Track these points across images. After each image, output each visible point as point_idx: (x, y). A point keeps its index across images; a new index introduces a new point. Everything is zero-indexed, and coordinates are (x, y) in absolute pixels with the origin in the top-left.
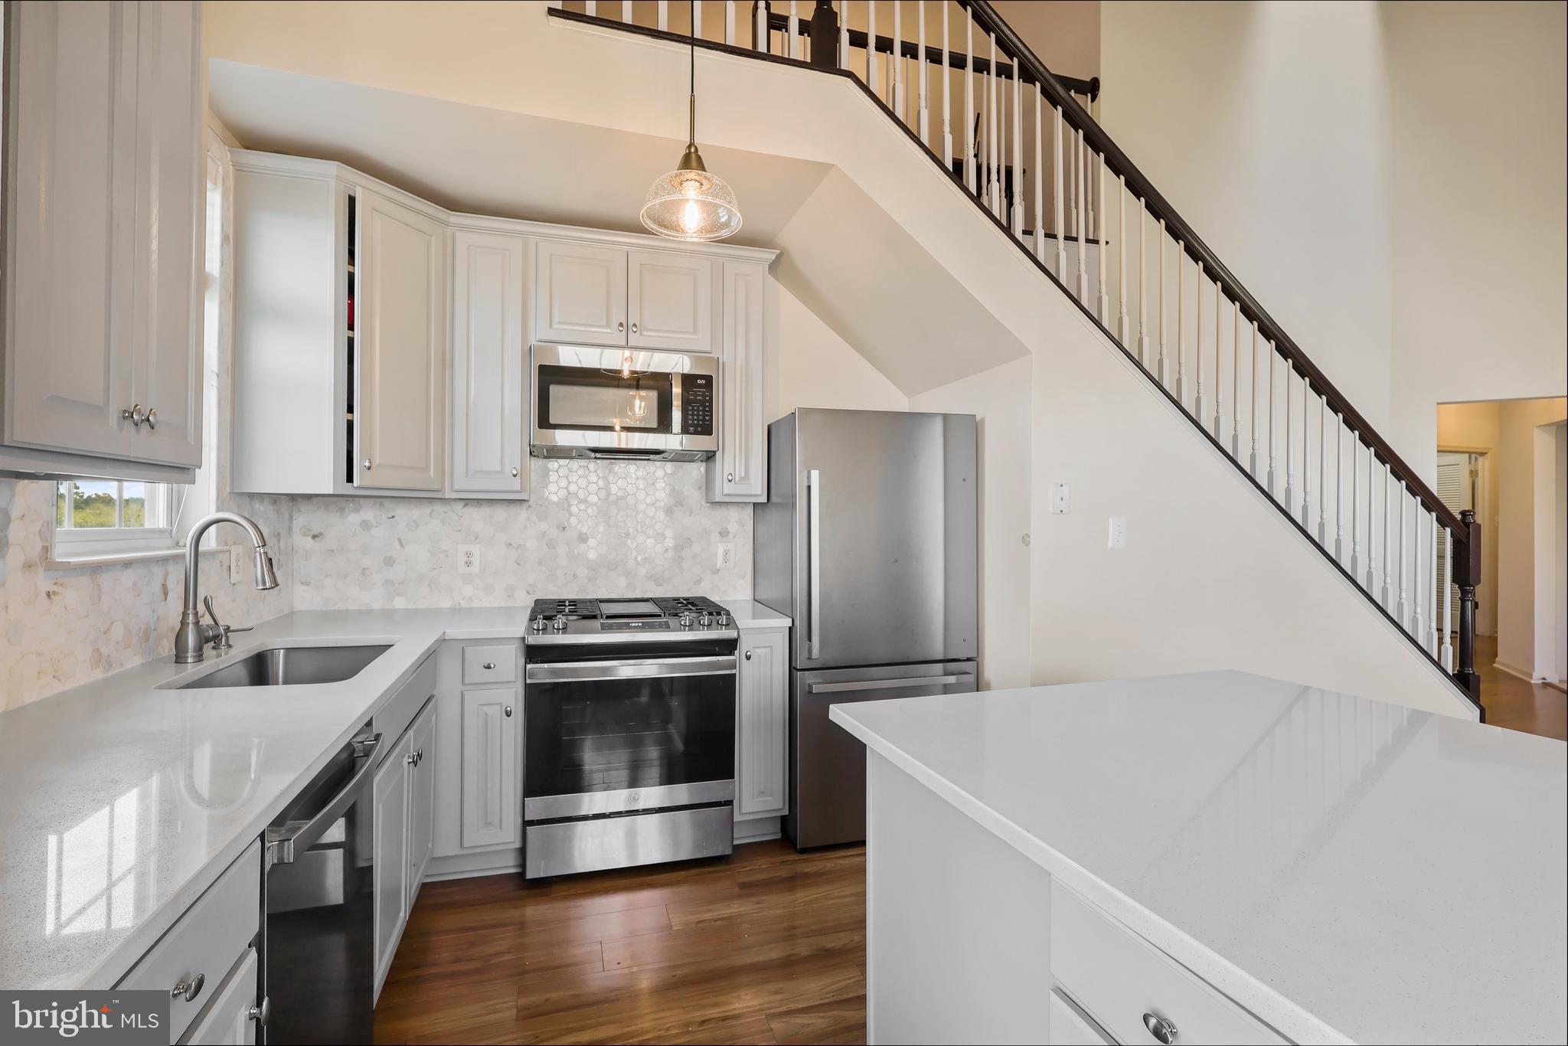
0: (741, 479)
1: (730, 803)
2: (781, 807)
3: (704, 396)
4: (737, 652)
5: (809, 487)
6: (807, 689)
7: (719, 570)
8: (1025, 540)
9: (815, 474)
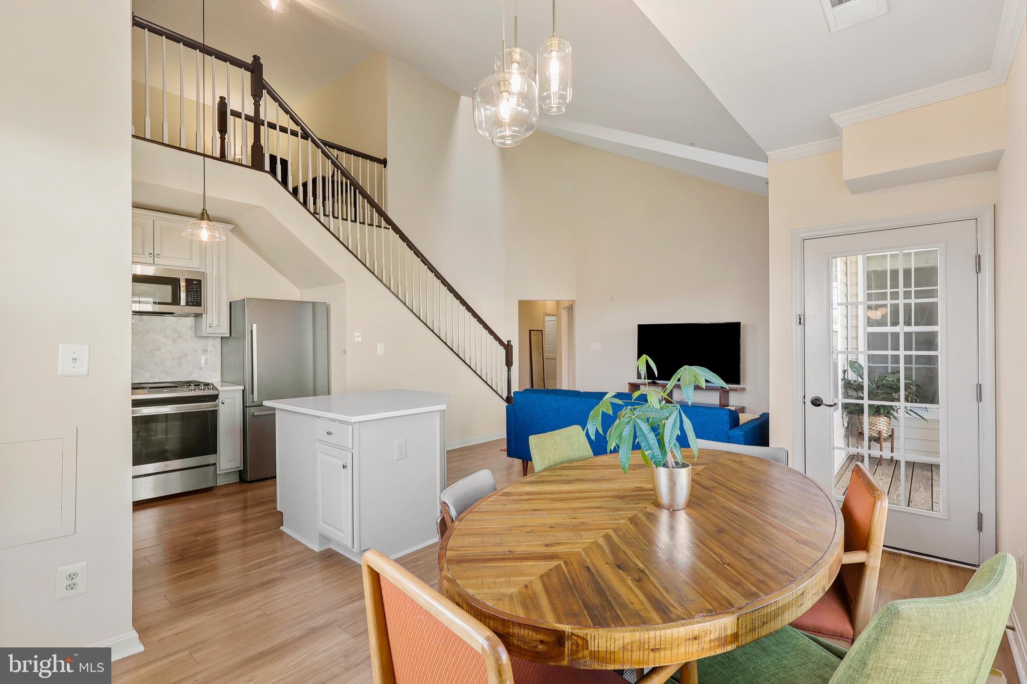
0: (216, 326)
1: (215, 464)
2: (239, 466)
3: (197, 288)
4: (217, 400)
5: (252, 331)
6: (252, 414)
7: (202, 368)
8: (345, 352)
9: (255, 326)
